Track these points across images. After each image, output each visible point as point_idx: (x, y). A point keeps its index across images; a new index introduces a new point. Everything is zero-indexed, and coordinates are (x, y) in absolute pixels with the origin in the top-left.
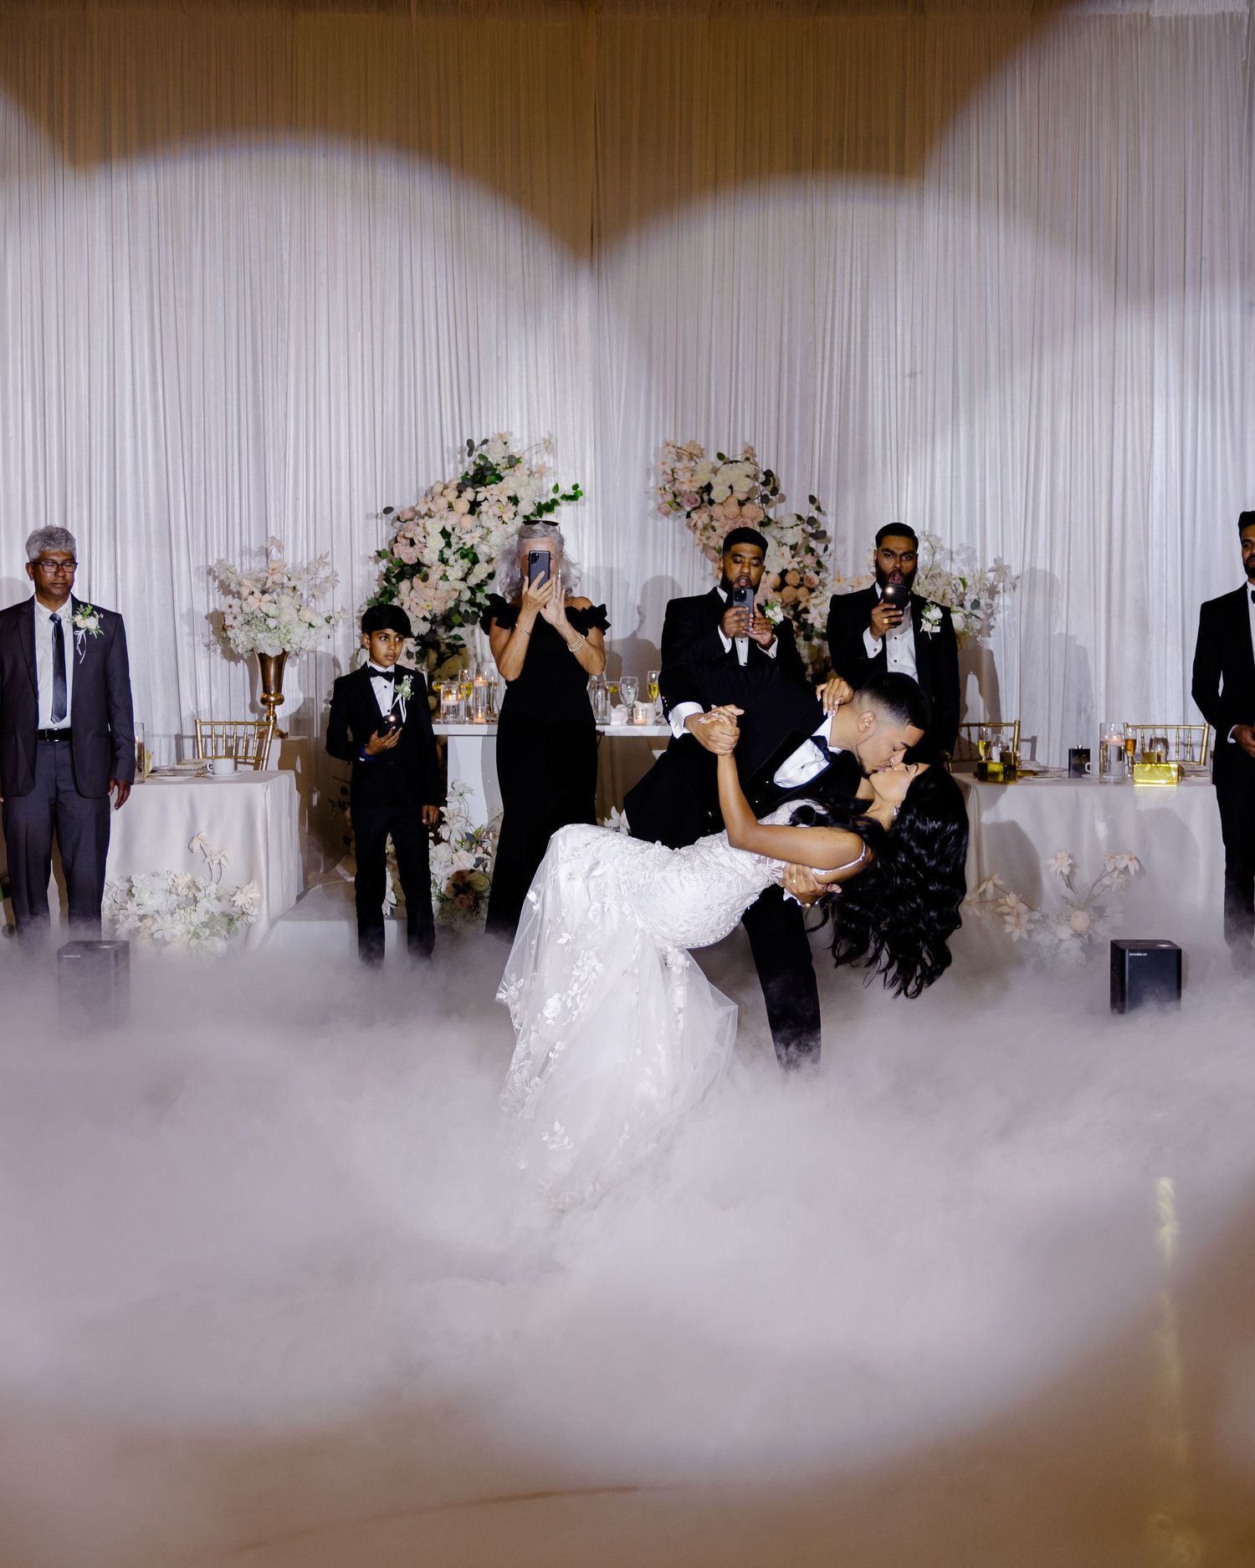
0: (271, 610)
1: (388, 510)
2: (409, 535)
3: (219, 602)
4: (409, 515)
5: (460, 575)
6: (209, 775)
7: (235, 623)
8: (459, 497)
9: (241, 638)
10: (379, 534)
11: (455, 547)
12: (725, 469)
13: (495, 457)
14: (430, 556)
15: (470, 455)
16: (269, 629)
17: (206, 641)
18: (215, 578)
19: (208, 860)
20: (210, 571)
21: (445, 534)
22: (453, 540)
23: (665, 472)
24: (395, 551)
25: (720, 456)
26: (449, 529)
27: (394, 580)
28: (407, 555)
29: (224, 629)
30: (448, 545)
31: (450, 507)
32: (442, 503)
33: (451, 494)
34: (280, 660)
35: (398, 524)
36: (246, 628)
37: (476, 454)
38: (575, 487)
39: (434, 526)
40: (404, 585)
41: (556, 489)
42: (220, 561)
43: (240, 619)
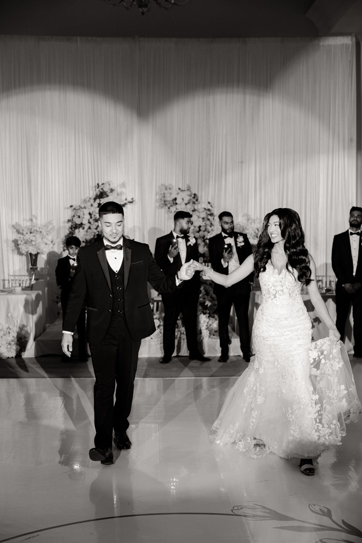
0: (33, 239)
1: (71, 206)
2: (78, 214)
3: (16, 236)
4: (78, 208)
5: (95, 227)
6: (14, 292)
7: (21, 243)
8: (94, 202)
9: (24, 248)
10: (69, 214)
11: (93, 218)
12: (181, 193)
13: (106, 189)
14: (85, 222)
15: (98, 188)
16: (32, 245)
17: (12, 249)
18: (15, 228)
19: (13, 319)
20: (13, 226)
21: (90, 214)
22: (93, 216)
23: (161, 194)
24: (74, 220)
25: (179, 189)
26: (91, 212)
27: (73, 229)
28: (78, 221)
29: (18, 245)
30: (91, 218)
31: (92, 205)
32: (89, 204)
33: (92, 201)
34: (36, 255)
35: (75, 211)
36: (25, 245)
37: (100, 188)
38: (132, 199)
39: (86, 212)
40: (77, 231)
41: (126, 199)
42: (16, 223)
43: (23, 242)
